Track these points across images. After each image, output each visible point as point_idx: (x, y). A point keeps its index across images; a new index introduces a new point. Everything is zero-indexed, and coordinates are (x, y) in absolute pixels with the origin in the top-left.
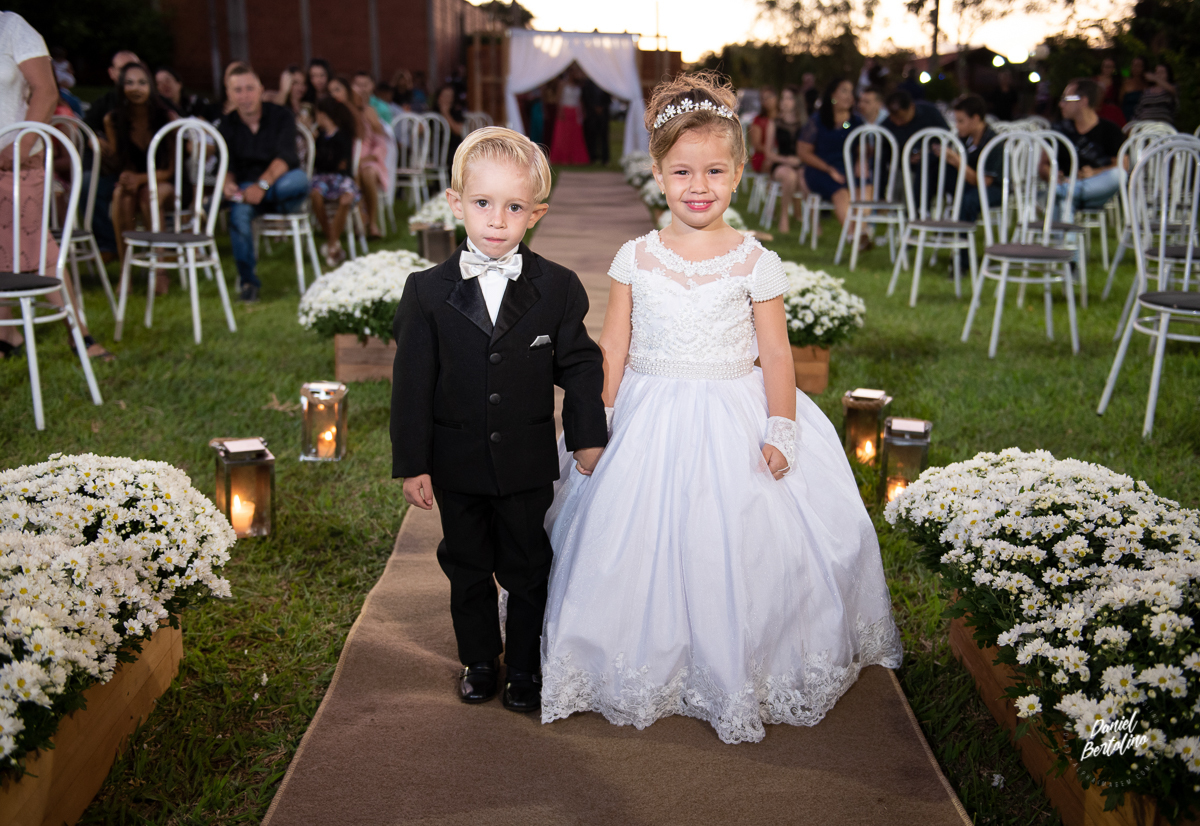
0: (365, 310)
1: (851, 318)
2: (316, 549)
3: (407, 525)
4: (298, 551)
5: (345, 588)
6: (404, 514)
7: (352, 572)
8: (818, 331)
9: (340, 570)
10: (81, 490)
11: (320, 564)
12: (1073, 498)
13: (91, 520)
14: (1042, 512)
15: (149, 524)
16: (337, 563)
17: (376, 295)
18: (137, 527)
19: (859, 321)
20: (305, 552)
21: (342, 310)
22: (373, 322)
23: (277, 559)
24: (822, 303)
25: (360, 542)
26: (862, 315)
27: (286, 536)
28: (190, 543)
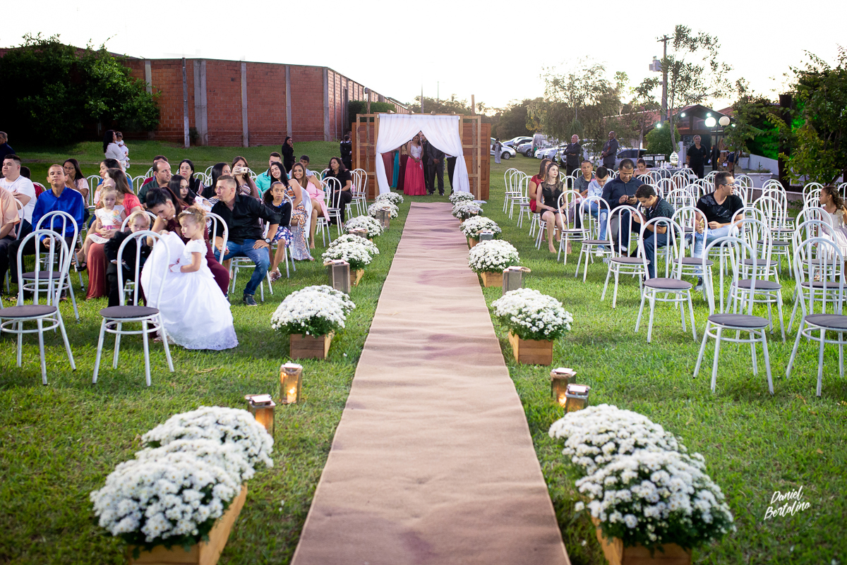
0: (306, 322)
1: (564, 325)
2: (295, 448)
3: (337, 437)
4: (287, 449)
5: (310, 465)
6: (334, 431)
7: (313, 458)
8: (546, 332)
9: (307, 458)
10: (217, 422)
11: (298, 455)
12: (614, 427)
13: (223, 435)
14: (601, 433)
15: (244, 436)
16: (305, 454)
17: (312, 313)
18: (239, 437)
19: (568, 326)
20: (290, 449)
21: (295, 321)
22: (311, 328)
23: (277, 452)
24: (548, 318)
25: (314, 445)
26: (570, 324)
27: (279, 441)
28: (258, 444)
